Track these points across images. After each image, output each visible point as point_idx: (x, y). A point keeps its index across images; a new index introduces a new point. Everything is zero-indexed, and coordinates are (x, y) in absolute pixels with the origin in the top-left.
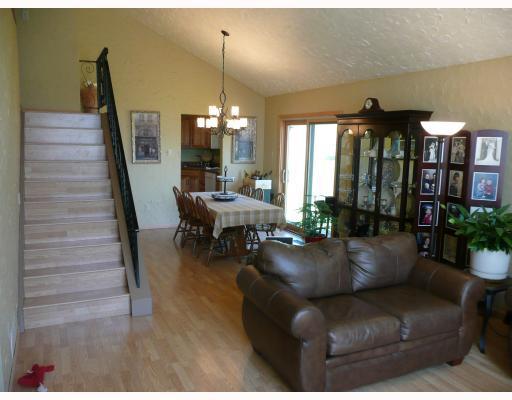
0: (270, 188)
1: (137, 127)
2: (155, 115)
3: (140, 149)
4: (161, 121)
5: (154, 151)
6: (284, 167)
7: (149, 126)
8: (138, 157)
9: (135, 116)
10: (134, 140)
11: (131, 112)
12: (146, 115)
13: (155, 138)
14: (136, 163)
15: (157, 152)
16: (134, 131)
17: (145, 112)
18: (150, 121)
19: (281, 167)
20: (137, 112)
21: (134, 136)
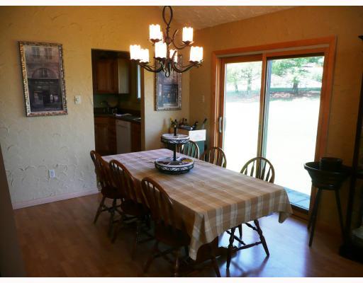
0: (204, 139)
1: (30, 65)
2: (55, 50)
3: (36, 97)
4: (65, 58)
5: (56, 98)
6: (221, 114)
7: (47, 64)
8: (33, 108)
9: (25, 49)
10: (26, 85)
11: (19, 44)
12: (42, 49)
13: (57, 81)
14: (32, 116)
15: (61, 99)
16: (25, 71)
17: (40, 44)
18: (49, 57)
19: (216, 115)
20: (28, 43)
21: (26, 78)
